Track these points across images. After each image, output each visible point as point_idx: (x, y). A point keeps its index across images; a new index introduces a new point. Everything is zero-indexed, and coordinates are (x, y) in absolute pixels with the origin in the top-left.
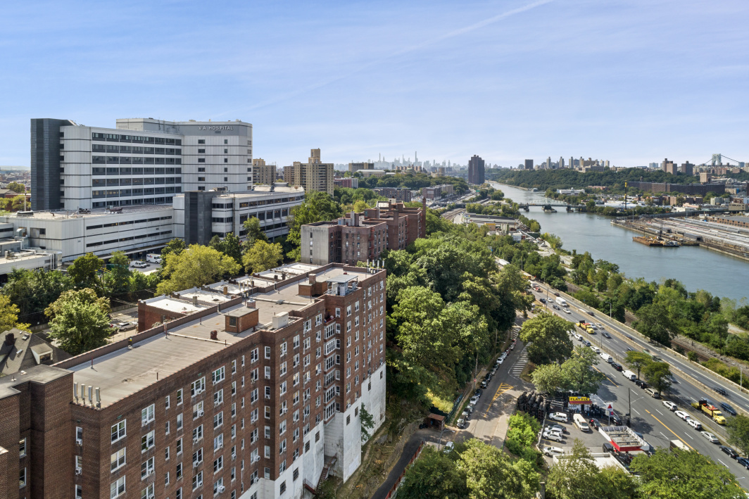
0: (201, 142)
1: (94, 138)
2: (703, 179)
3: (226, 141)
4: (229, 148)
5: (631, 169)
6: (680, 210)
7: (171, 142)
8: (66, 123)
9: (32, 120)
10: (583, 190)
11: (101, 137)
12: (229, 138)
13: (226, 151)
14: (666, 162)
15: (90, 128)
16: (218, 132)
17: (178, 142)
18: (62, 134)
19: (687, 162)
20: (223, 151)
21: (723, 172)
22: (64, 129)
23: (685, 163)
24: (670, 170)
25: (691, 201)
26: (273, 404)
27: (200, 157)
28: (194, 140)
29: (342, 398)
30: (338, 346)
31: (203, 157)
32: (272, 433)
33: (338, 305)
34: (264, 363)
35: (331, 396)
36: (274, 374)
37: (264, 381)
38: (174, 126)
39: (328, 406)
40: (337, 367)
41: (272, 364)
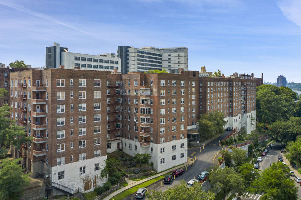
0: (170, 55)
1: (138, 52)
3: (179, 55)
7: (159, 55)
8: (129, 47)
9: (119, 47)
11: (139, 52)
13: (179, 58)
15: (137, 49)
16: (176, 52)
17: (161, 56)
18: (128, 51)
22: (129, 49)
26: (232, 97)
27: (169, 61)
28: (167, 55)
29: (246, 109)
30: (245, 94)
31: (170, 61)
32: (232, 105)
33: (244, 82)
34: (230, 87)
35: (243, 108)
36: (232, 89)
37: (230, 91)
38: (159, 50)
39: (242, 110)
40: (244, 100)
41: (232, 87)
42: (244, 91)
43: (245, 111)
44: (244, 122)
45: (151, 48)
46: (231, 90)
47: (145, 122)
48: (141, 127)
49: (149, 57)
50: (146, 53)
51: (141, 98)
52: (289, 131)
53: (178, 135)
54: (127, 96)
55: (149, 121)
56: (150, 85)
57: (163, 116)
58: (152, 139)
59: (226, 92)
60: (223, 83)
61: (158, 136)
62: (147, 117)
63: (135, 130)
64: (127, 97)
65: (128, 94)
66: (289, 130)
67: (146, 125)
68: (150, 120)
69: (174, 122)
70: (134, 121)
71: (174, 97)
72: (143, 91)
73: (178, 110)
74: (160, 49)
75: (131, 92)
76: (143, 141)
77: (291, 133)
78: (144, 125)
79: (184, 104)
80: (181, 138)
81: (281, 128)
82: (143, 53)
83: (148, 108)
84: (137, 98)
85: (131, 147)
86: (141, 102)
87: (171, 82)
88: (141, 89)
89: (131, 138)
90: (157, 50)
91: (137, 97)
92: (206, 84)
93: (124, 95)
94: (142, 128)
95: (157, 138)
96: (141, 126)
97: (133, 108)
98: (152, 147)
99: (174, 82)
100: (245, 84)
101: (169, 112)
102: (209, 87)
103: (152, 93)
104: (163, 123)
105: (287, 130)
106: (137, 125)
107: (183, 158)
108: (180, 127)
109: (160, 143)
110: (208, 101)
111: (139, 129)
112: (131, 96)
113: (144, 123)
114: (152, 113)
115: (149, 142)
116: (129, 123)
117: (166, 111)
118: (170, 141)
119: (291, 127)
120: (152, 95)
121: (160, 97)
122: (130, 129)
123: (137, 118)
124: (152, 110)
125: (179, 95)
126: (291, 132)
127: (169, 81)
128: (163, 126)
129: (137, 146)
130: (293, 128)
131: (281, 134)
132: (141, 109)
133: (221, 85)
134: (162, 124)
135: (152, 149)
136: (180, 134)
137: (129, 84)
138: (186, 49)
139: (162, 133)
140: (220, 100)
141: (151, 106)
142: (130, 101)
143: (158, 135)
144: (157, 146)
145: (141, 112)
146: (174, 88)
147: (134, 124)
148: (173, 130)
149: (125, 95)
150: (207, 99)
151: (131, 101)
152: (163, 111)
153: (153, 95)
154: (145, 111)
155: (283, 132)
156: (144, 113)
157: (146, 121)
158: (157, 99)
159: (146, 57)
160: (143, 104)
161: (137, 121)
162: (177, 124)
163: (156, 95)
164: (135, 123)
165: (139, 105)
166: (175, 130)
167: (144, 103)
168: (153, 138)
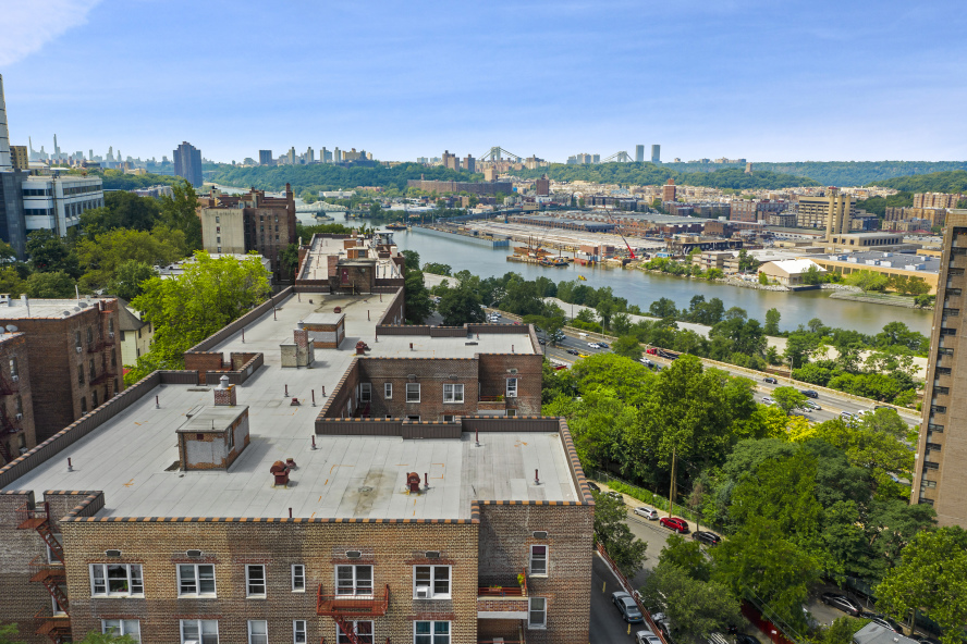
2: (488, 176)
5: (407, 164)
10: (354, 192)
14: (447, 155)
19: (470, 156)
21: (506, 169)
23: (467, 157)
24: (451, 165)
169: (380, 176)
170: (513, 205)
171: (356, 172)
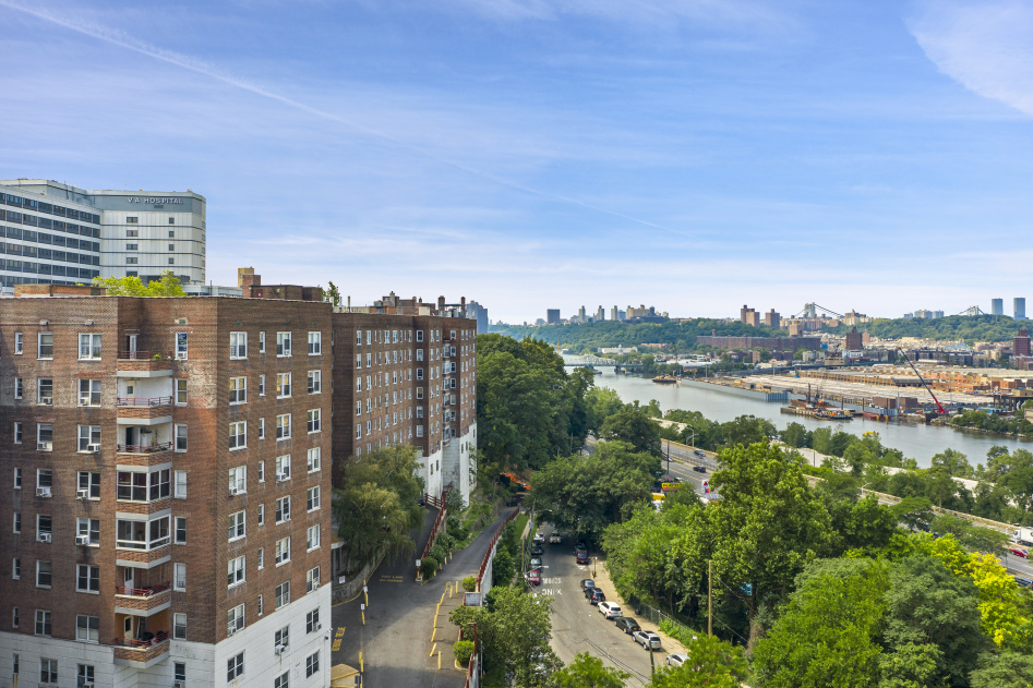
0: (133, 220)
2: (793, 331)
3: (171, 220)
4: (176, 230)
5: (699, 319)
6: (763, 366)
7: (86, 217)
10: (635, 348)
12: (176, 216)
13: (171, 234)
14: (745, 310)
16: (159, 207)
17: (96, 219)
19: (773, 310)
20: (167, 234)
21: (818, 326)
23: (770, 311)
24: (751, 320)
25: (781, 358)
26: (425, 384)
27: (130, 242)
28: (120, 217)
29: (458, 423)
30: (453, 369)
31: (135, 242)
32: (426, 412)
33: (452, 327)
34: (416, 346)
35: (448, 419)
36: (426, 356)
37: (416, 364)
38: (86, 196)
39: (447, 428)
40: (452, 391)
41: (425, 346)
42: (452, 359)
43: (453, 431)
44: (451, 468)
45: (51, 187)
46: (420, 357)
47: (147, 542)
48: (121, 569)
49: (45, 223)
50: (28, 204)
51: (120, 421)
52: (599, 489)
53: (297, 579)
54: (30, 408)
55: (164, 533)
56: (172, 354)
57: (242, 503)
58: (180, 619)
59: (405, 367)
60: (399, 333)
61: (218, 604)
62: (158, 516)
63: (83, 584)
64: (30, 416)
65: (35, 400)
66: (596, 487)
67: (150, 557)
68: (173, 528)
69: (282, 521)
70: (79, 540)
71: (283, 407)
72: (131, 384)
73: (299, 463)
74: (90, 192)
75: (58, 388)
76: (129, 635)
77: (604, 494)
78: (138, 555)
79: (319, 434)
80: (310, 588)
81: (572, 481)
82: (19, 205)
83: (159, 468)
84: (94, 422)
85: (54, 677)
86: (121, 439)
87: (271, 340)
88: (121, 373)
89: (55, 630)
90: (77, 196)
91: (97, 419)
92: (352, 336)
93: (12, 404)
94: (125, 572)
95: (212, 613)
96: (120, 562)
97: (68, 474)
98: (180, 660)
99: (283, 337)
100: (453, 335)
101: (262, 481)
102: (360, 350)
103: (183, 394)
104: (240, 533)
105: (591, 487)
106: (97, 559)
107: (317, 673)
108: (305, 537)
109: (225, 635)
110: (358, 404)
111: (108, 578)
112: (58, 410)
113: (144, 547)
114: (180, 492)
115: (163, 636)
116: (42, 551)
117: (253, 475)
118: (265, 614)
119: (603, 474)
120: (184, 404)
121: (224, 412)
122: (45, 579)
123: (95, 523)
124: (180, 478)
125: (302, 398)
126: (603, 490)
127: (262, 336)
128: (237, 548)
129: (91, 669)
130: (608, 477)
131: (574, 500)
132: (124, 476)
133: (391, 339)
134: (236, 538)
135: (180, 668)
136: (304, 570)
137: (46, 351)
138: (200, 200)
139: (236, 583)
140: (391, 399)
141: (175, 457)
142: (47, 435)
143: (218, 596)
144: (213, 652)
145: (123, 492)
146: (285, 365)
147: (77, 553)
148: (278, 560)
149: (19, 409)
150: (355, 397)
151: (55, 437)
152: (238, 479)
153: (190, 402)
154: (148, 486)
155: (581, 492)
156: (140, 494)
157: (154, 535)
158: (213, 423)
159: (27, 220)
160: (129, 450)
161: (94, 537)
162: (295, 530)
163: (209, 403)
164: (85, 549)
165: (108, 457)
166: (285, 556)
167: (137, 446)
168: (190, 615)
169: (667, 333)
170: (813, 360)
171: (641, 329)
